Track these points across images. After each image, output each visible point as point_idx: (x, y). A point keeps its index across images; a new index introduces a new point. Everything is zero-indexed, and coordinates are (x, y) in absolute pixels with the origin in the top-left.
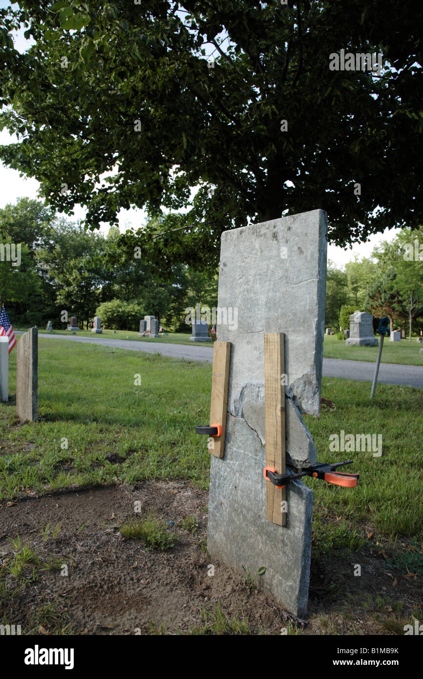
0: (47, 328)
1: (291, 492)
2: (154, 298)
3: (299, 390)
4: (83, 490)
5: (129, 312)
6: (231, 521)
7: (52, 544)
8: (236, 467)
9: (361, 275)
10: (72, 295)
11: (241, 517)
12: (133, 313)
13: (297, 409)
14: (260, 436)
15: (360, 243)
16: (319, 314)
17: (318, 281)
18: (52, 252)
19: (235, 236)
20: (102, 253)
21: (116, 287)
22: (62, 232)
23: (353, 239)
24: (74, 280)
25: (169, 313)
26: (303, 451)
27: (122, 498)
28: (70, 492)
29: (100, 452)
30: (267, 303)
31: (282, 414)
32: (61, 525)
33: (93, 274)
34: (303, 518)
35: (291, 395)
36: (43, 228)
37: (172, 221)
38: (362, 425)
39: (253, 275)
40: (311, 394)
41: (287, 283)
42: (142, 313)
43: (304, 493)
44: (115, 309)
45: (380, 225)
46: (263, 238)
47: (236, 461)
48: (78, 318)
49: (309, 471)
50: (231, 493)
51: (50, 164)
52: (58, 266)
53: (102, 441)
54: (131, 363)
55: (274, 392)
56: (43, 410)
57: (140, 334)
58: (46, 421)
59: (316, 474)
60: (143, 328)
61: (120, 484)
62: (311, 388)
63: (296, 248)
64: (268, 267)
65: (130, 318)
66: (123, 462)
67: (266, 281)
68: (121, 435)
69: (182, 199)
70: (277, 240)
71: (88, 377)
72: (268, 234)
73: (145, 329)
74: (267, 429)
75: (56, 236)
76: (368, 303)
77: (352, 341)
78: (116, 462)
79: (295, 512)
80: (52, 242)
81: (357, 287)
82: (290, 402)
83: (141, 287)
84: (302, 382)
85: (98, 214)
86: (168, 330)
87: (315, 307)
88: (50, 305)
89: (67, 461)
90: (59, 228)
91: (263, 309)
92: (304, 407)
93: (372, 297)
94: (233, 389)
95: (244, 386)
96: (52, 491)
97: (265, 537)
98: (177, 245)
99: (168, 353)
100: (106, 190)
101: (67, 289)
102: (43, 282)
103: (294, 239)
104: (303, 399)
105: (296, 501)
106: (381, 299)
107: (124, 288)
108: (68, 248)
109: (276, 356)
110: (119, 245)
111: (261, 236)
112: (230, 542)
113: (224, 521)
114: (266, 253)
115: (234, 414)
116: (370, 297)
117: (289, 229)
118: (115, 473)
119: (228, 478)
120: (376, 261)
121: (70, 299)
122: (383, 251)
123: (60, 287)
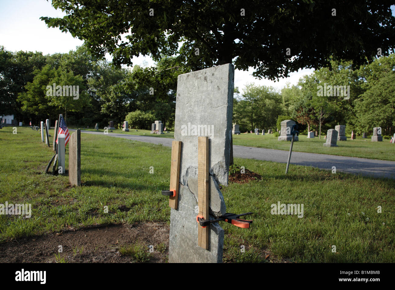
0: (95, 128)
1: (211, 230)
2: (162, 110)
3: (217, 171)
4: (102, 227)
5: (146, 118)
6: (181, 246)
7: (79, 257)
8: (183, 215)
9: (291, 96)
10: (111, 108)
11: (186, 244)
12: (149, 119)
13: (216, 182)
14: (196, 197)
15: (283, 78)
16: (227, 126)
17: (227, 107)
18: (98, 81)
19: (185, 78)
20: (124, 83)
21: (138, 103)
22: (104, 68)
23: (279, 75)
24: (112, 98)
25: (171, 119)
26: (218, 207)
27: (125, 232)
28: (93, 228)
29: (115, 204)
30: (201, 118)
31: (206, 185)
32: (86, 247)
33: (124, 95)
34: (217, 245)
35: (212, 174)
36: (92, 66)
37: (167, 63)
38: (277, 191)
39: (193, 102)
40: (223, 173)
41: (211, 107)
42: (154, 119)
43: (218, 231)
44: (137, 116)
45: (295, 67)
46: (199, 80)
47: (184, 211)
48: (114, 122)
49: (223, 218)
50: (181, 230)
51: (88, 29)
52: (102, 89)
53: (118, 198)
54: (143, 150)
55: (203, 172)
56: (85, 179)
57: (151, 132)
58: (85, 186)
59: (227, 220)
60: (154, 128)
61: (124, 224)
62: (223, 170)
63: (216, 87)
64: (202, 97)
65: (146, 122)
66: (128, 211)
67: (200, 106)
68: (129, 194)
69: (174, 50)
70: (206, 81)
71: (116, 159)
72: (202, 77)
73: (155, 129)
74: (199, 193)
75: (100, 71)
76: (295, 114)
77: (282, 138)
78: (124, 211)
79: (213, 242)
80: (98, 74)
81: (289, 104)
82: (212, 178)
83: (153, 103)
84: (218, 166)
85: (120, 59)
86: (170, 129)
87: (225, 122)
88: (97, 114)
89: (95, 210)
90: (102, 65)
91: (199, 122)
92: (219, 180)
93: (297, 110)
94: (182, 169)
95: (188, 167)
96: (84, 227)
97: (198, 256)
98: (170, 78)
99: (167, 144)
100: (125, 44)
101: (107, 104)
102: (93, 99)
103: (215, 81)
104: (219, 176)
105: (214, 235)
106: (303, 111)
107: (143, 103)
108: (108, 78)
109: (204, 151)
110: (134, 79)
111: (198, 78)
112: (180, 259)
113: (177, 246)
114: (201, 88)
115: (183, 184)
116: (296, 110)
117: (213, 75)
118: (123, 217)
119: (179, 221)
120: (300, 88)
121: (109, 110)
122: (305, 82)
123: (104, 103)
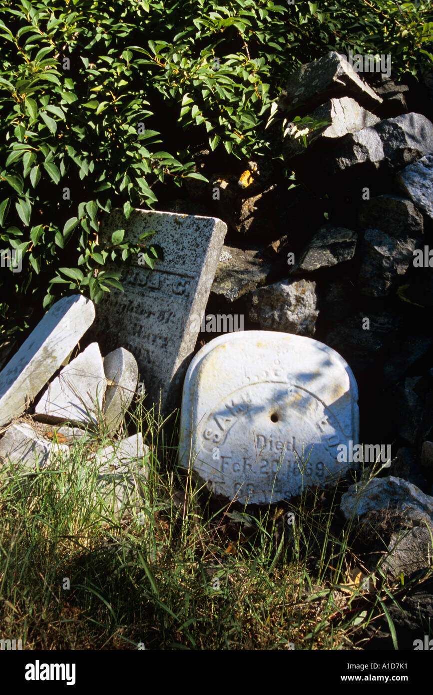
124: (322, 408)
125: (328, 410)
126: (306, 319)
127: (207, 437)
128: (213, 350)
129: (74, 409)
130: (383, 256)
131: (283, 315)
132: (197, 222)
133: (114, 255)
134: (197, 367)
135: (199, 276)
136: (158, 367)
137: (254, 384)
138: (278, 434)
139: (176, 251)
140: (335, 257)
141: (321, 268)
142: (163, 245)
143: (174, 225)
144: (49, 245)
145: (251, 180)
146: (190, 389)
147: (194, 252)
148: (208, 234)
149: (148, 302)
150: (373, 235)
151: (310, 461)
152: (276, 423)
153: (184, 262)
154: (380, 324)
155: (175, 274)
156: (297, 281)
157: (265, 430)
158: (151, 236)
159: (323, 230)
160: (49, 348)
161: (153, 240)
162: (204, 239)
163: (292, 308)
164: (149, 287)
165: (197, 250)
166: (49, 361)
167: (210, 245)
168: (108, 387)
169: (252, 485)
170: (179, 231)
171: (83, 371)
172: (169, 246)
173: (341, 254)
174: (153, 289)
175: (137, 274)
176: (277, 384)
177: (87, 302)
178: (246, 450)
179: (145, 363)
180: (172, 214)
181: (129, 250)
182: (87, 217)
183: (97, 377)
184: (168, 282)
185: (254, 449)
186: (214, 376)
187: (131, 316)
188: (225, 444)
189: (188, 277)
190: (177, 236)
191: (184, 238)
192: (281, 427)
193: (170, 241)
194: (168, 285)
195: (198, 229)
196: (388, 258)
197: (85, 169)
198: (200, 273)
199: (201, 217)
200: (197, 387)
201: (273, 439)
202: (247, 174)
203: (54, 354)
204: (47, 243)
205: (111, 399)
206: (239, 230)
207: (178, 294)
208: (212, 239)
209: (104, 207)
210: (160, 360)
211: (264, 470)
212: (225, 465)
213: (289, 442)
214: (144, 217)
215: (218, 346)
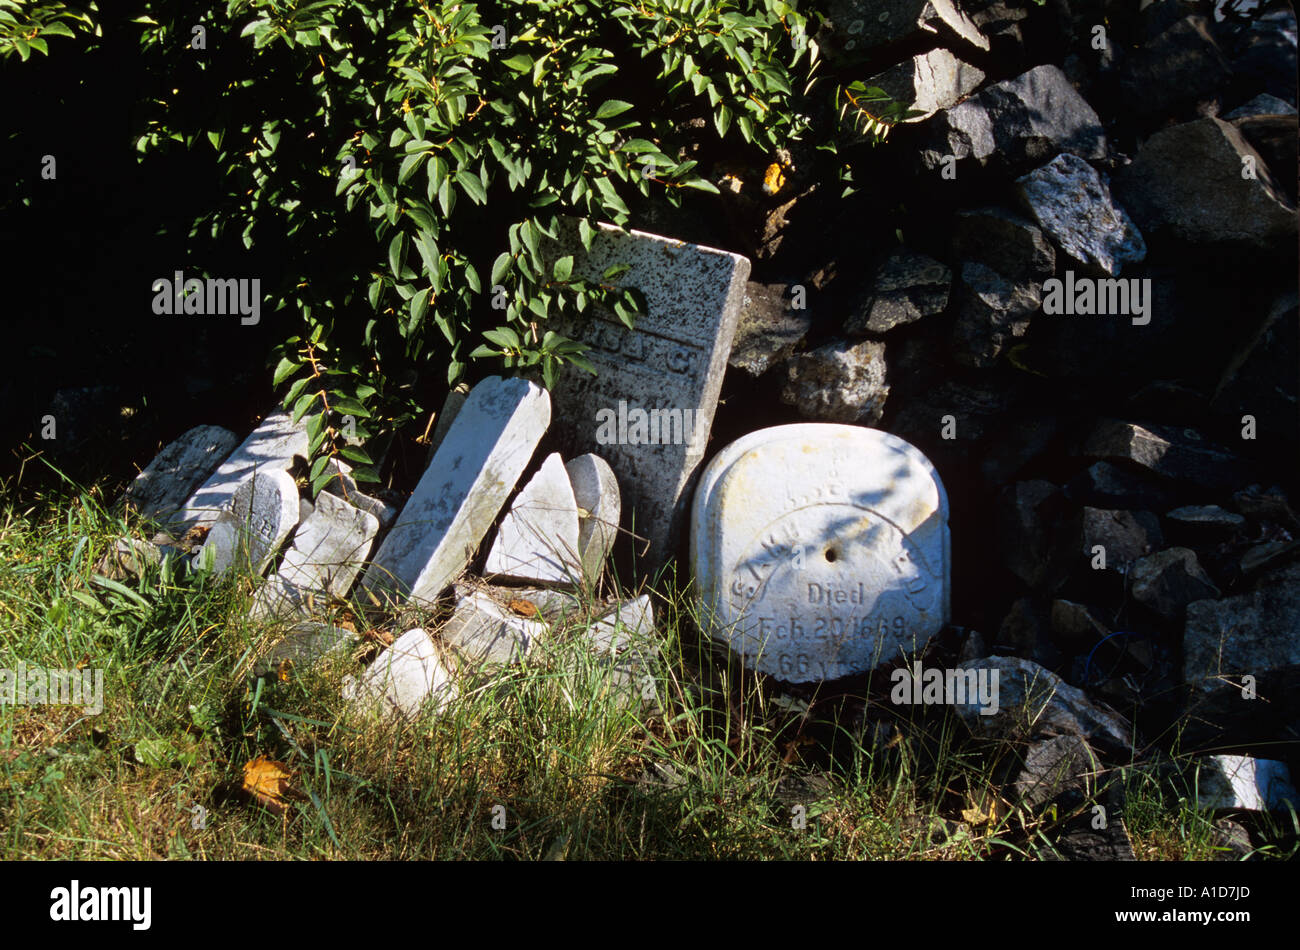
124: (899, 537)
125: (907, 540)
126: (870, 399)
127: (738, 591)
128: (737, 460)
129: (543, 563)
130: (991, 310)
131: (836, 396)
132: (703, 257)
133: (561, 302)
134: (717, 487)
135: (712, 346)
136: (651, 483)
137: (801, 509)
138: (839, 580)
139: (669, 301)
140: (916, 308)
141: (897, 325)
142: (644, 289)
143: (662, 257)
144: (461, 292)
145: (782, 179)
146: (707, 521)
147: (700, 307)
148: (723, 280)
149: (625, 380)
150: (977, 273)
151: (885, 616)
152: (833, 563)
153: (684, 321)
154: (981, 402)
155: (669, 339)
156: (858, 344)
157: (819, 575)
158: (622, 273)
159: (895, 259)
160: (493, 471)
161: (626, 279)
162: (717, 286)
163: (850, 385)
164: (625, 356)
165: (706, 304)
166: (494, 489)
167: (728, 299)
168: (581, 520)
169: (804, 655)
170: (671, 269)
171: (545, 501)
172: (654, 291)
173: (926, 303)
174: (632, 360)
175: (601, 331)
176: (835, 507)
177: (541, 392)
178: (794, 607)
179: (628, 475)
180: (657, 238)
181: (586, 294)
182: (524, 252)
183: (568, 510)
184: (657, 350)
185: (806, 604)
186: (743, 500)
187: (597, 400)
188: (764, 600)
189: (693, 346)
190: (668, 278)
191: (682, 281)
192: (842, 570)
193: (658, 284)
194: (658, 356)
195: (705, 270)
196: (1000, 312)
197: (518, 174)
198: (713, 344)
199: (710, 249)
200: (719, 519)
201: (832, 588)
202: (776, 169)
203: (501, 479)
204: (457, 288)
205: (588, 538)
206: (760, 256)
207: (678, 371)
208: (730, 288)
209: (548, 230)
210: (653, 473)
211: (820, 633)
212: (766, 630)
213: (854, 592)
214: (607, 237)
215: (744, 454)
